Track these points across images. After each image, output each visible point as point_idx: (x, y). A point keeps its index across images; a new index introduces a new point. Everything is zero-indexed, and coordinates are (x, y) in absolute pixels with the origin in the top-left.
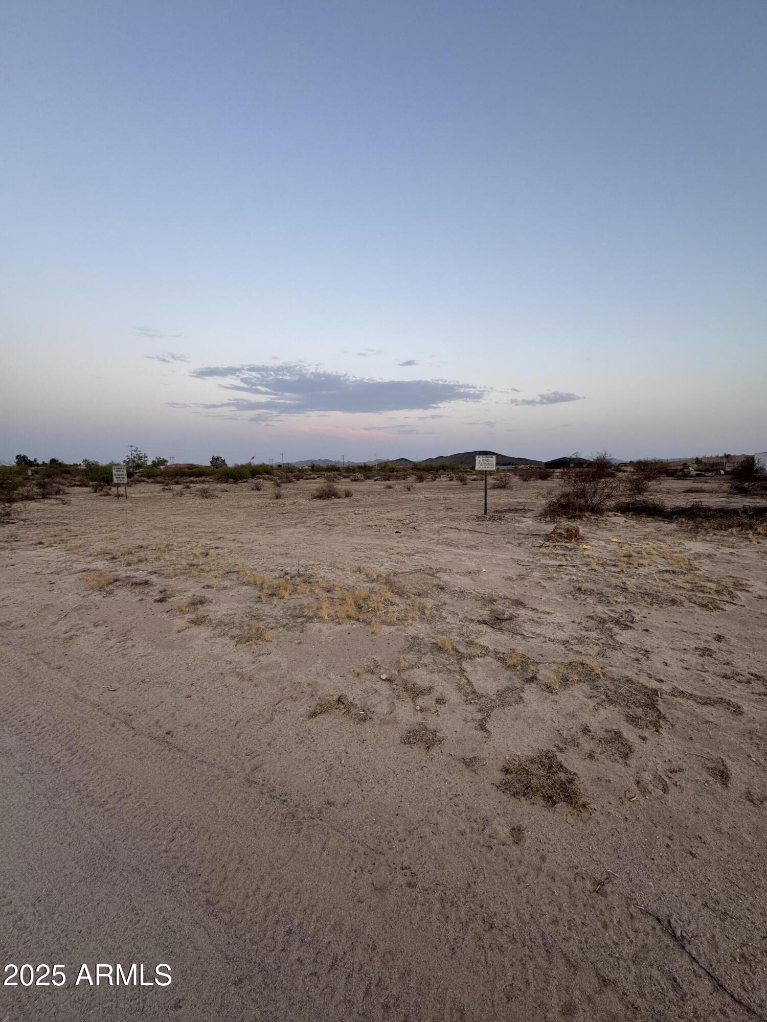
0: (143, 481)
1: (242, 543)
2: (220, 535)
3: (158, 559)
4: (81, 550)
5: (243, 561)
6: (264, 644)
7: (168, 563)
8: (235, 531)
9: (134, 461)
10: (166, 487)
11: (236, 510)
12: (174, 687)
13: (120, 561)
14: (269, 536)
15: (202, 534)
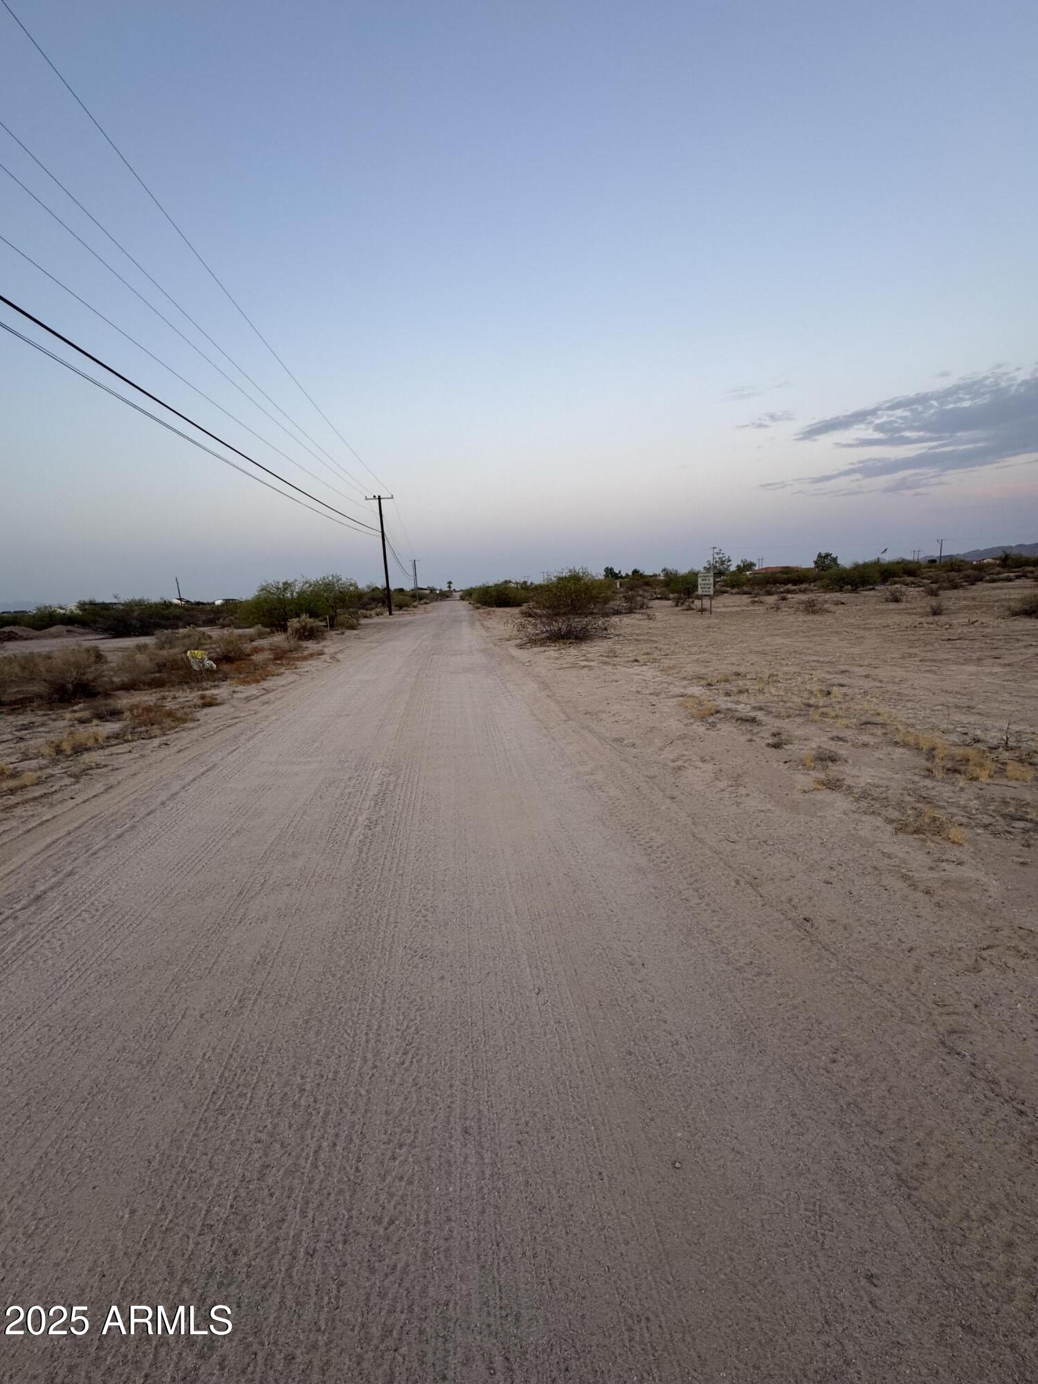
0: (726, 592)
1: (881, 681)
2: (843, 668)
3: (761, 691)
4: (675, 671)
5: (887, 709)
6: (947, 845)
7: (775, 698)
8: (866, 663)
9: (715, 567)
10: (756, 599)
11: (862, 632)
12: (806, 863)
13: (717, 689)
14: (928, 675)
15: (818, 664)
